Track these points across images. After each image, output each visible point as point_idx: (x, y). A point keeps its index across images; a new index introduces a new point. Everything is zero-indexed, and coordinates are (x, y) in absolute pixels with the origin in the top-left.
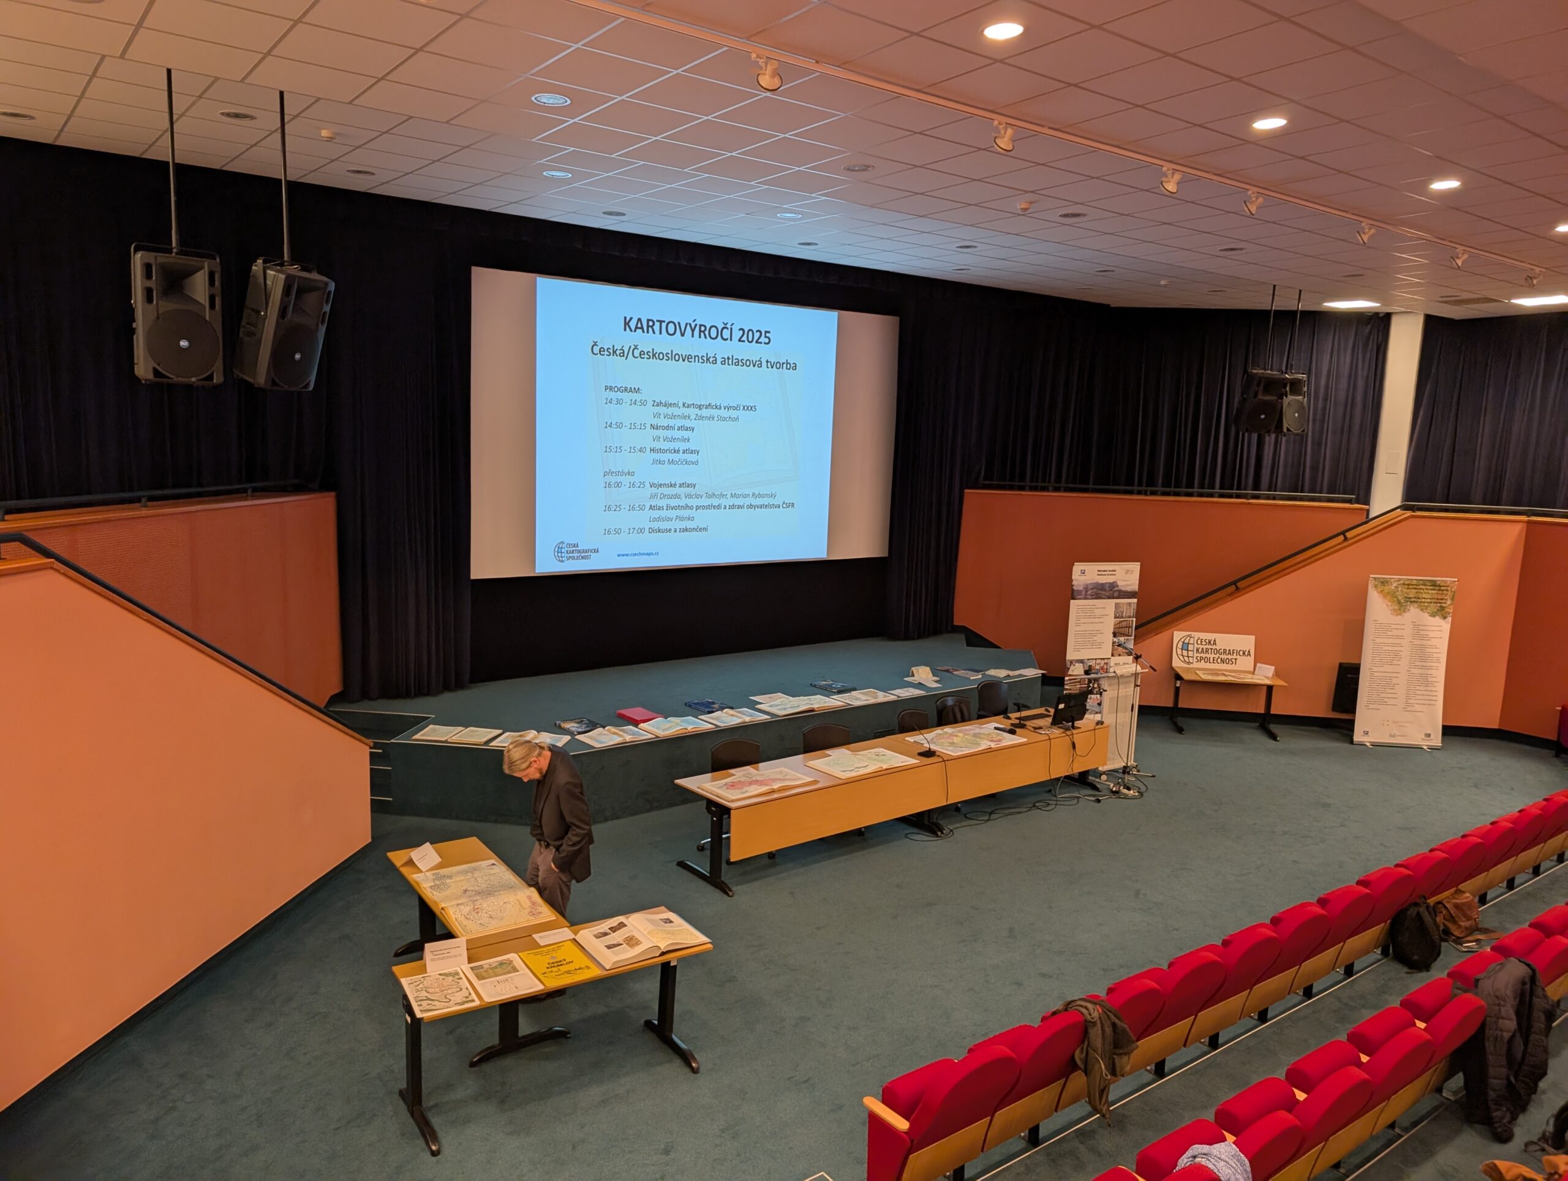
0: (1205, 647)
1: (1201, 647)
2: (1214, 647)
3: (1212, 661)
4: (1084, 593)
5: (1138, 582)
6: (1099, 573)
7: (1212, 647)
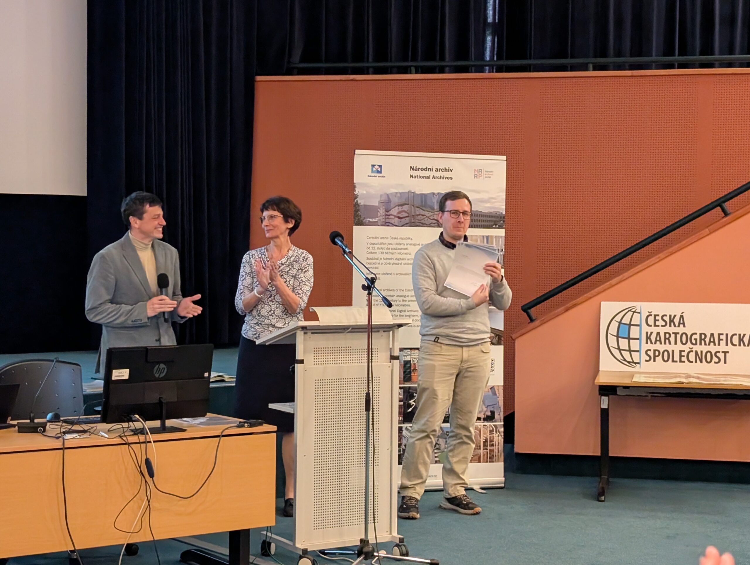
0: (662, 330)
1: (655, 330)
2: (681, 330)
3: (677, 358)
4: (382, 211)
5: (503, 195)
6: (415, 173)
7: (676, 330)
